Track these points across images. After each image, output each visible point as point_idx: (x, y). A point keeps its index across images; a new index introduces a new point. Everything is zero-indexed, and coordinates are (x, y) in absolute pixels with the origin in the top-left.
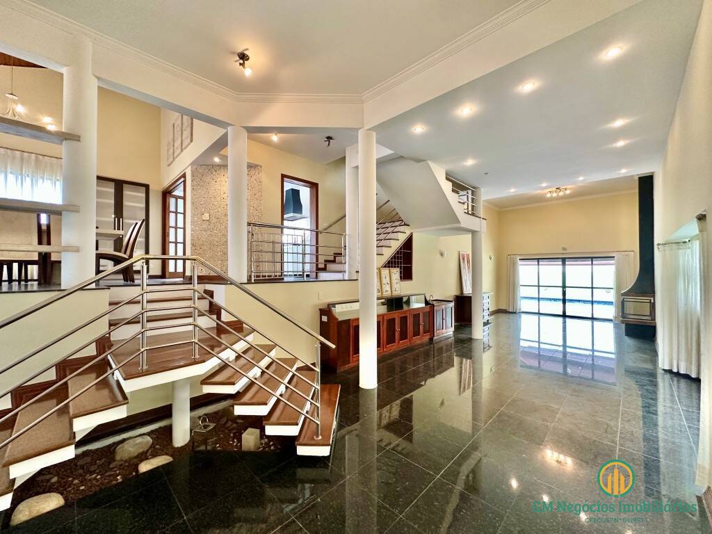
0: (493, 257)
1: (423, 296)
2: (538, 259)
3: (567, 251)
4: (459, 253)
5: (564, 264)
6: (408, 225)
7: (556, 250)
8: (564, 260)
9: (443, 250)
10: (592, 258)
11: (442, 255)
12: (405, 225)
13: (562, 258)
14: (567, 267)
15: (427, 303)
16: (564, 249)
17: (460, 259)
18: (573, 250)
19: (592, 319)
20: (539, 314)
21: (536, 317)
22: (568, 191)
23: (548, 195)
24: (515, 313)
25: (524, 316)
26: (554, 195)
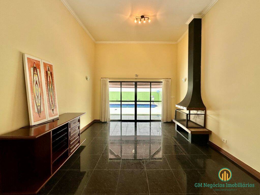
2: (121, 82)
5: (136, 88)
8: (136, 83)
10: (151, 82)
16: (137, 76)
19: (150, 121)
20: (121, 121)
21: (119, 123)
22: (150, 21)
23: (136, 21)
24: (105, 123)
25: (112, 124)
26: (140, 22)
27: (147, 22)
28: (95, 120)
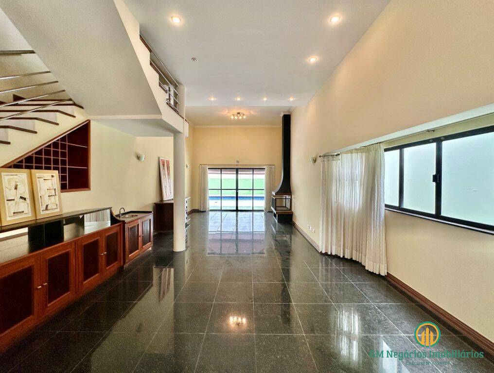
0: (189, 166)
1: (108, 211)
2: (221, 169)
3: (240, 164)
4: (159, 158)
5: (237, 173)
6: (82, 107)
7: (233, 163)
8: (237, 170)
9: (140, 152)
10: (253, 169)
11: (138, 158)
12: (74, 104)
13: (236, 169)
14: (239, 175)
15: (114, 220)
16: (238, 162)
17: (161, 165)
18: (243, 163)
19: (253, 211)
20: (221, 210)
21: (219, 213)
22: (245, 117)
23: (232, 117)
24: (205, 212)
25: (211, 214)
26: (236, 118)
27: (243, 118)
28: (193, 210)
